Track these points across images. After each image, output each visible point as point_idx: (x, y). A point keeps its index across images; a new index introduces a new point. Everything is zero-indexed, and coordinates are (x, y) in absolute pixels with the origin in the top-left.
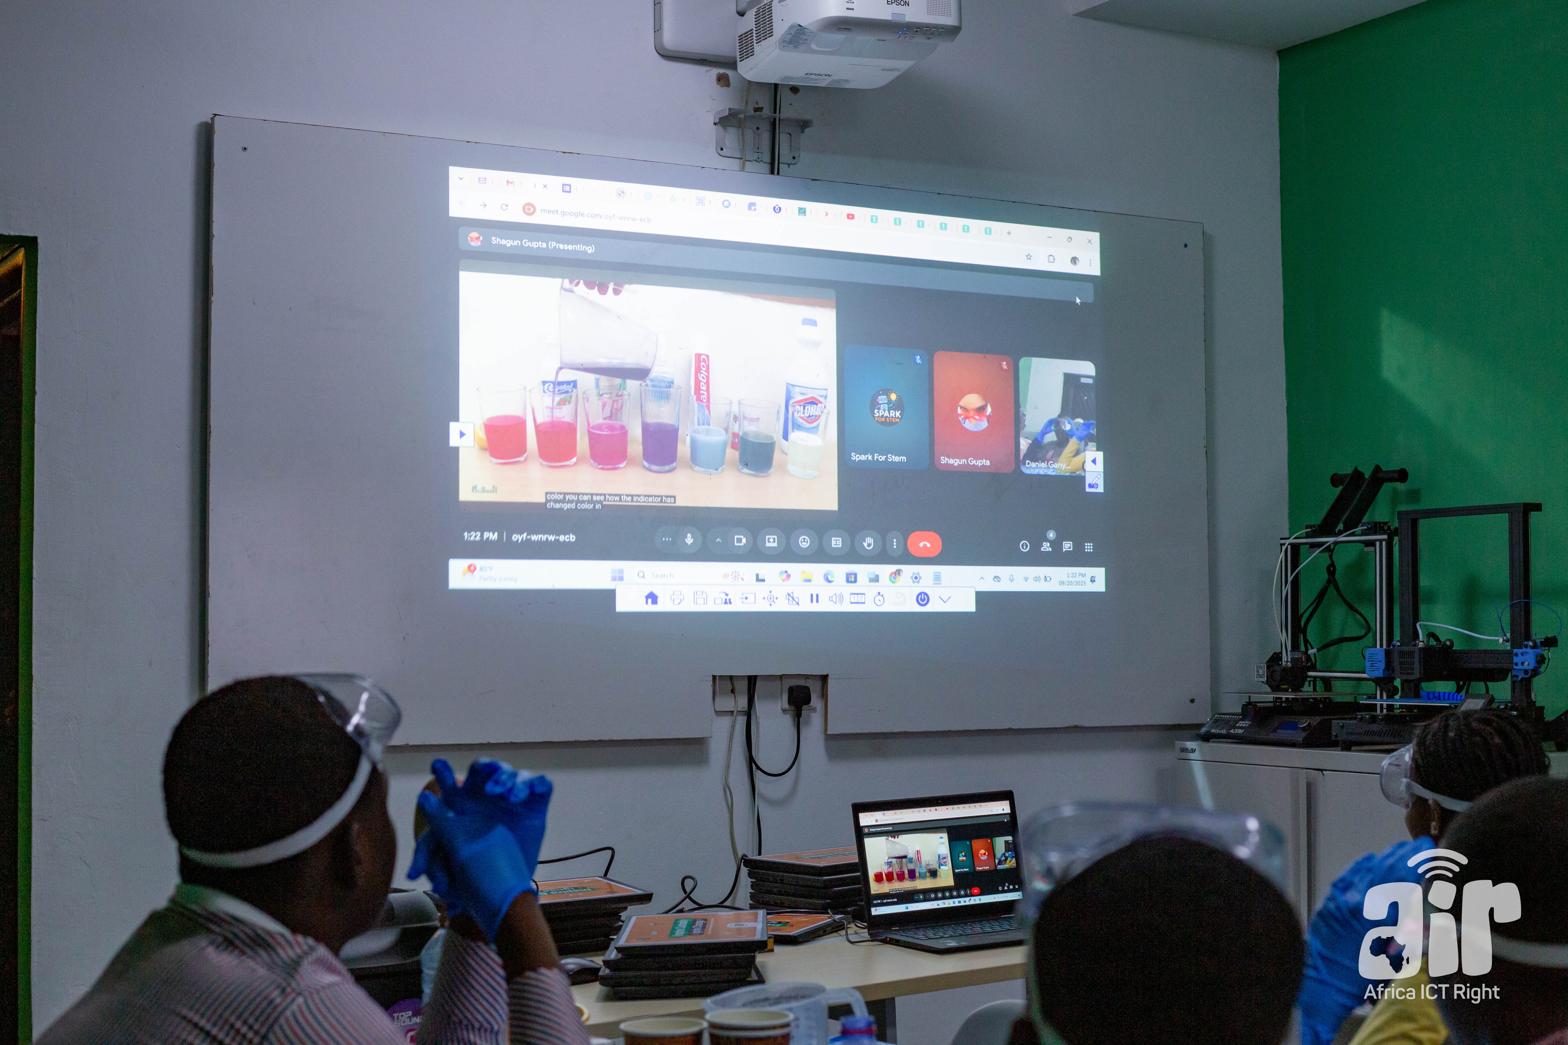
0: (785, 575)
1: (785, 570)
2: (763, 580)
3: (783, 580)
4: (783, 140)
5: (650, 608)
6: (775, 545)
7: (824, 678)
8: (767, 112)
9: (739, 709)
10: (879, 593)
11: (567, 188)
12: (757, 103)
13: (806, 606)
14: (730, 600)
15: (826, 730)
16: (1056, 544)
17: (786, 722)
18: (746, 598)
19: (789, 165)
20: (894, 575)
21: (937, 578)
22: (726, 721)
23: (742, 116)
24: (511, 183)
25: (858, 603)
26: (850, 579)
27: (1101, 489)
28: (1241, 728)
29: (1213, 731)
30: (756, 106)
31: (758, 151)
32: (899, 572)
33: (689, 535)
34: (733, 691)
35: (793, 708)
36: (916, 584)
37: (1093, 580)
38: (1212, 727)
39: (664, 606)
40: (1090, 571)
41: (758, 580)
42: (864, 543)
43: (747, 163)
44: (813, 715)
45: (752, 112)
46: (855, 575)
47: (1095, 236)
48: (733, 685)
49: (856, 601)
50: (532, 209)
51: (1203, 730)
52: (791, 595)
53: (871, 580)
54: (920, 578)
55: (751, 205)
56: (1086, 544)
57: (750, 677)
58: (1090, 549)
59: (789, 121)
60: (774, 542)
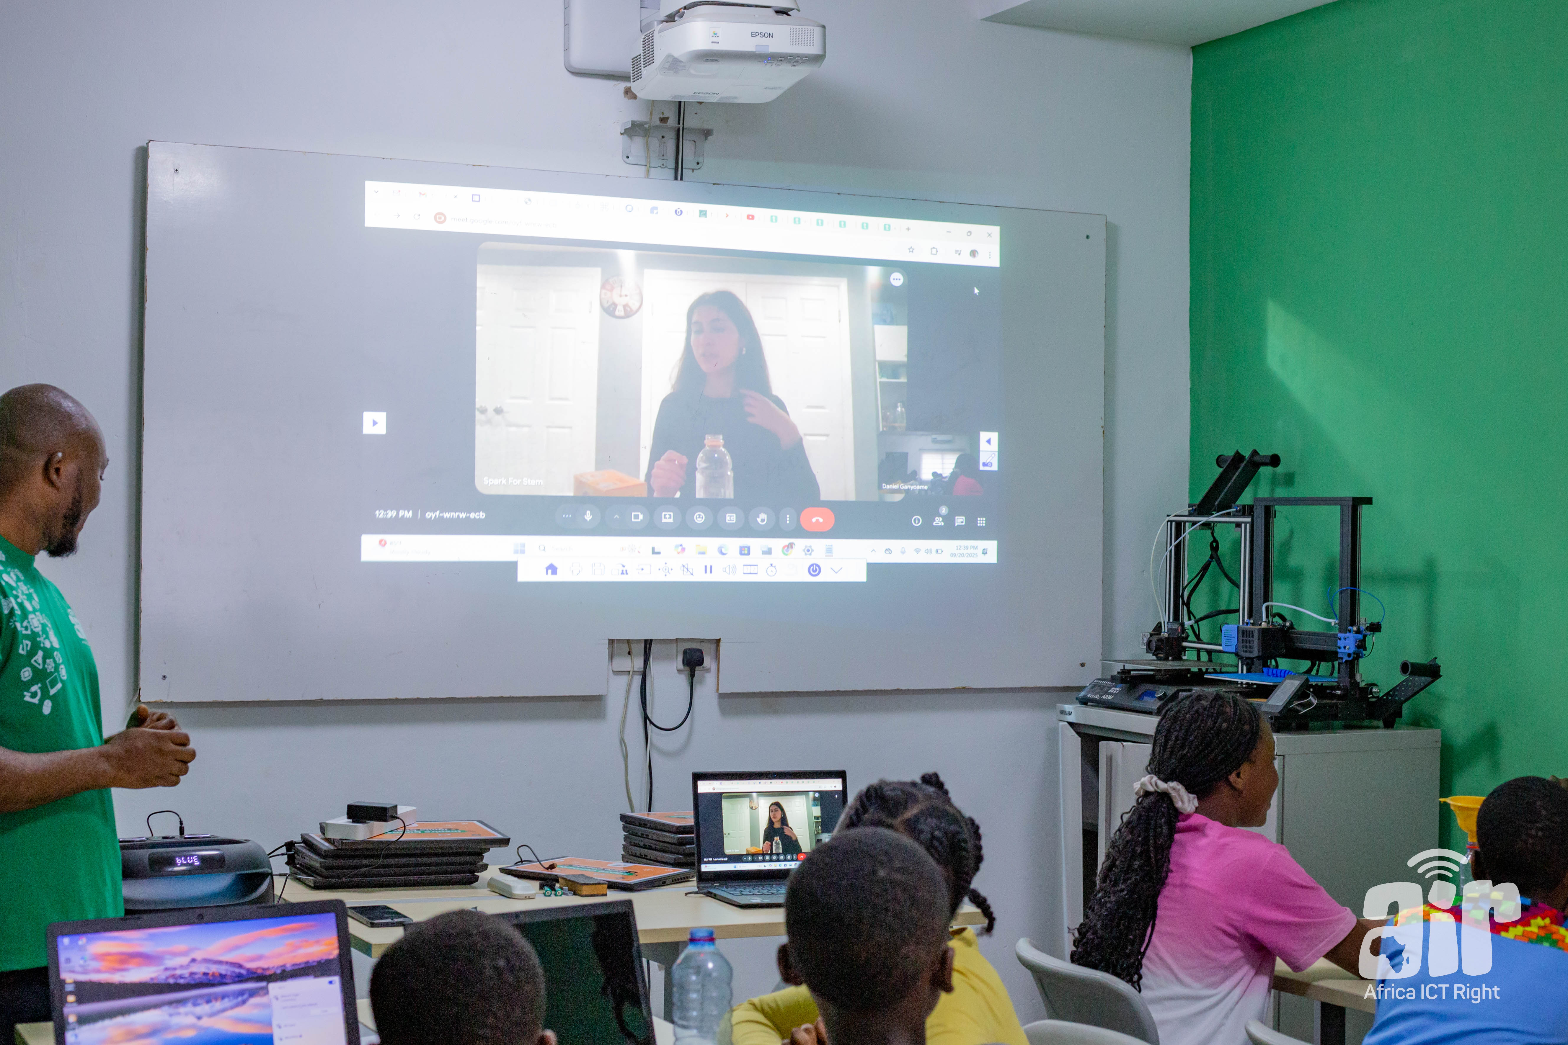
0: (681, 547)
1: (680, 544)
2: (659, 553)
3: (679, 553)
4: (688, 148)
5: (551, 578)
6: (671, 520)
7: (718, 642)
8: (672, 122)
9: (635, 670)
10: (772, 565)
11: (476, 198)
12: (663, 113)
13: (700, 577)
14: (626, 571)
15: (718, 690)
16: (949, 519)
17: (682, 681)
18: (642, 569)
19: (693, 170)
20: (786, 548)
21: (829, 550)
22: (624, 679)
23: (647, 126)
24: (423, 195)
25: (750, 573)
26: (743, 552)
27: (995, 467)
28: (1111, 694)
29: (1089, 696)
30: (662, 116)
31: (662, 158)
32: (791, 545)
33: (588, 512)
34: (629, 653)
35: (688, 668)
36: (808, 556)
37: (985, 552)
38: (1089, 692)
39: (563, 576)
40: (982, 544)
41: (654, 552)
42: (758, 519)
43: (652, 169)
44: (707, 675)
45: (658, 122)
46: (749, 548)
47: (996, 230)
48: (630, 647)
49: (749, 572)
50: (443, 218)
51: (1082, 694)
52: (686, 566)
53: (764, 553)
54: (813, 550)
55: (653, 209)
56: (979, 519)
57: (646, 641)
58: (983, 523)
59: (693, 130)
60: (670, 518)
